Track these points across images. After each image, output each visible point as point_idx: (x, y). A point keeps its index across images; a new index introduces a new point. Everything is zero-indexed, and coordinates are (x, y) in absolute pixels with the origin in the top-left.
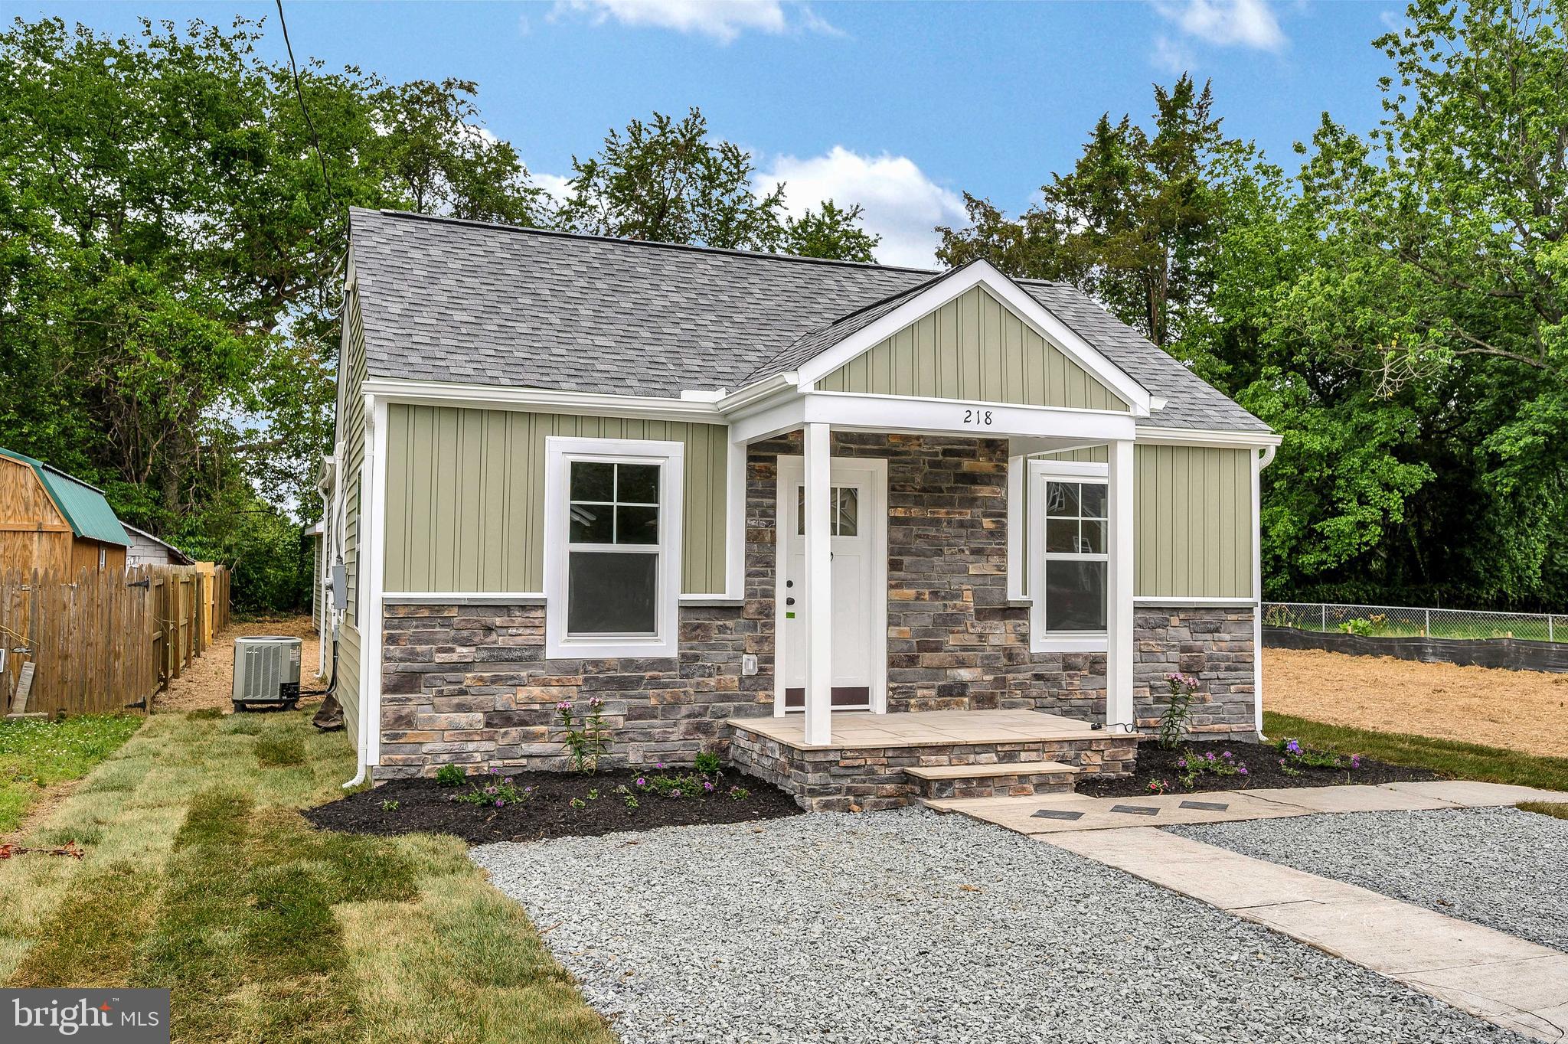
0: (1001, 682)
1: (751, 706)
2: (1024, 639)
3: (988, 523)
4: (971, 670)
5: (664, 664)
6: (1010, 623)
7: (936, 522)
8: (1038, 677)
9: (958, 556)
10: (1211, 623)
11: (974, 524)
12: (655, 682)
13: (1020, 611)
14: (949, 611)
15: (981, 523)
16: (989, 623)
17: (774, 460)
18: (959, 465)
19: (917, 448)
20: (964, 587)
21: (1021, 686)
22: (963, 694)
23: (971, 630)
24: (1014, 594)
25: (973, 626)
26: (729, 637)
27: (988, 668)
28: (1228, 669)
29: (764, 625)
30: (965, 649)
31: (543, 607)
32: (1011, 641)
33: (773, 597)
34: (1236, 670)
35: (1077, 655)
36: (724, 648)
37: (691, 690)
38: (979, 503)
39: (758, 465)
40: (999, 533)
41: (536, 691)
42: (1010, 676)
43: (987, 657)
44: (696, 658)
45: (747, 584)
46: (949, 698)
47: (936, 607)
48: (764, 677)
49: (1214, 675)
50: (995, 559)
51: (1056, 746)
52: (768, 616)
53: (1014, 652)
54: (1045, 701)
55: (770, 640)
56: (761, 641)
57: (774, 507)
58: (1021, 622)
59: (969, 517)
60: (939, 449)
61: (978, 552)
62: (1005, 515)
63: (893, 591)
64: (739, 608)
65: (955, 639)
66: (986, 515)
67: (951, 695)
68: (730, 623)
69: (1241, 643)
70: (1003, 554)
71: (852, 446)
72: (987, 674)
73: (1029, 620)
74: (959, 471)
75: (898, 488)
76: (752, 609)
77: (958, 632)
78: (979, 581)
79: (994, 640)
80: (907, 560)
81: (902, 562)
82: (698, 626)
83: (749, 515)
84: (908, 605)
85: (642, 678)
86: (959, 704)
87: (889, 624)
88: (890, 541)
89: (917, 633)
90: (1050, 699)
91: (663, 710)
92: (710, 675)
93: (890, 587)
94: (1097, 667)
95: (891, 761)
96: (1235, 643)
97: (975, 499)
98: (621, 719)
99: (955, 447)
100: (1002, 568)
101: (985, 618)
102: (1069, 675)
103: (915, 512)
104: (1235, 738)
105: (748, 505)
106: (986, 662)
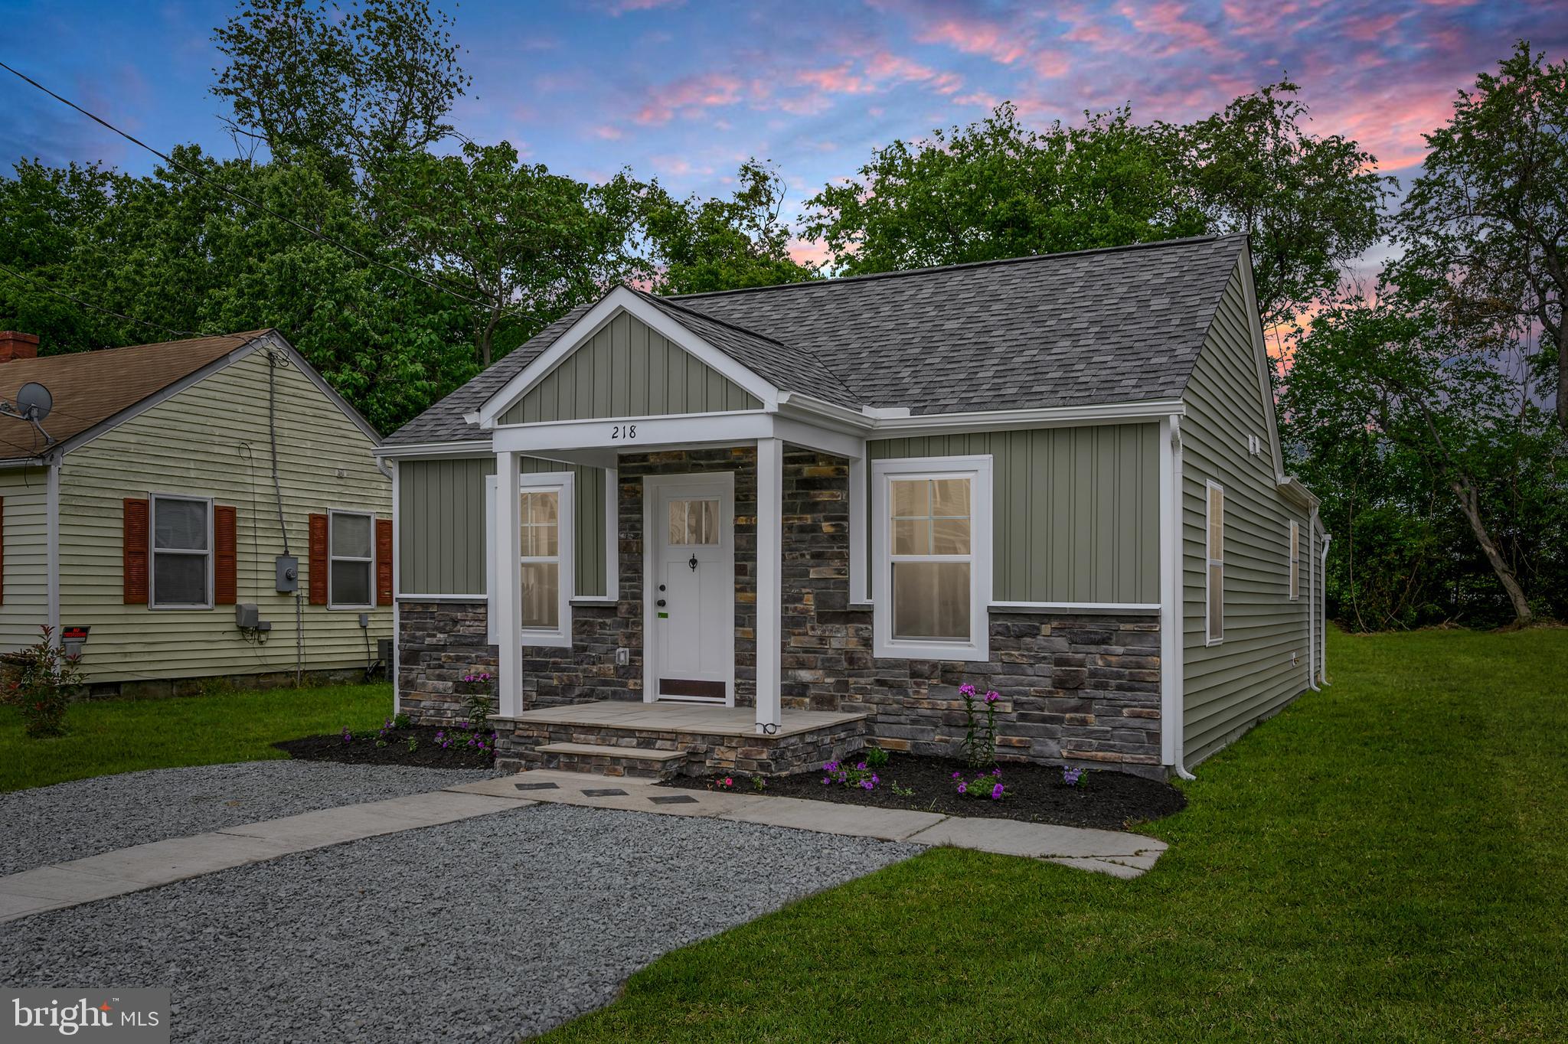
0: (843, 686)
1: (624, 692)
2: (868, 643)
3: (827, 528)
4: (813, 672)
5: (560, 652)
6: (852, 628)
8: (881, 683)
9: (800, 560)
10: (1096, 633)
11: (815, 528)
12: (557, 667)
13: (864, 615)
14: (792, 613)
15: (821, 528)
16: (830, 626)
17: (639, 480)
18: (799, 472)
20: (804, 591)
21: (862, 691)
22: (804, 695)
23: (810, 633)
24: (857, 597)
25: (813, 629)
26: (608, 632)
27: (830, 671)
28: (1119, 688)
29: (634, 623)
30: (807, 651)
31: (485, 605)
32: (853, 644)
33: (642, 599)
34: (1131, 689)
35: (923, 662)
36: (603, 641)
37: (581, 675)
38: (820, 507)
39: (626, 486)
40: (841, 537)
41: (481, 668)
42: (851, 680)
43: (830, 660)
44: (585, 649)
45: (621, 587)
46: (790, 697)
48: (634, 669)
49: (1100, 693)
50: (837, 563)
51: (689, 738)
52: (636, 615)
53: (856, 656)
54: (888, 707)
55: (638, 636)
56: (629, 636)
57: (641, 521)
58: (863, 626)
59: (809, 522)
61: (817, 556)
62: (846, 519)
63: (740, 594)
64: (615, 608)
65: (796, 642)
66: (827, 519)
67: (791, 694)
68: (608, 621)
69: (1140, 659)
70: (844, 558)
71: (702, 462)
72: (829, 677)
73: (872, 624)
74: (799, 477)
75: (741, 497)
76: (623, 609)
77: (799, 634)
78: (822, 584)
79: (835, 644)
80: (750, 564)
81: (745, 567)
82: (585, 623)
83: (620, 530)
84: (751, 607)
85: (548, 662)
86: (801, 704)
87: (736, 625)
88: (736, 547)
90: (895, 706)
91: (563, 689)
92: (594, 664)
93: (737, 590)
94: (949, 676)
96: (1131, 658)
97: (817, 504)
98: (534, 694)
99: (799, 454)
100: (844, 571)
101: (827, 622)
102: (915, 683)
104: (1126, 770)
105: (621, 521)
106: (827, 664)
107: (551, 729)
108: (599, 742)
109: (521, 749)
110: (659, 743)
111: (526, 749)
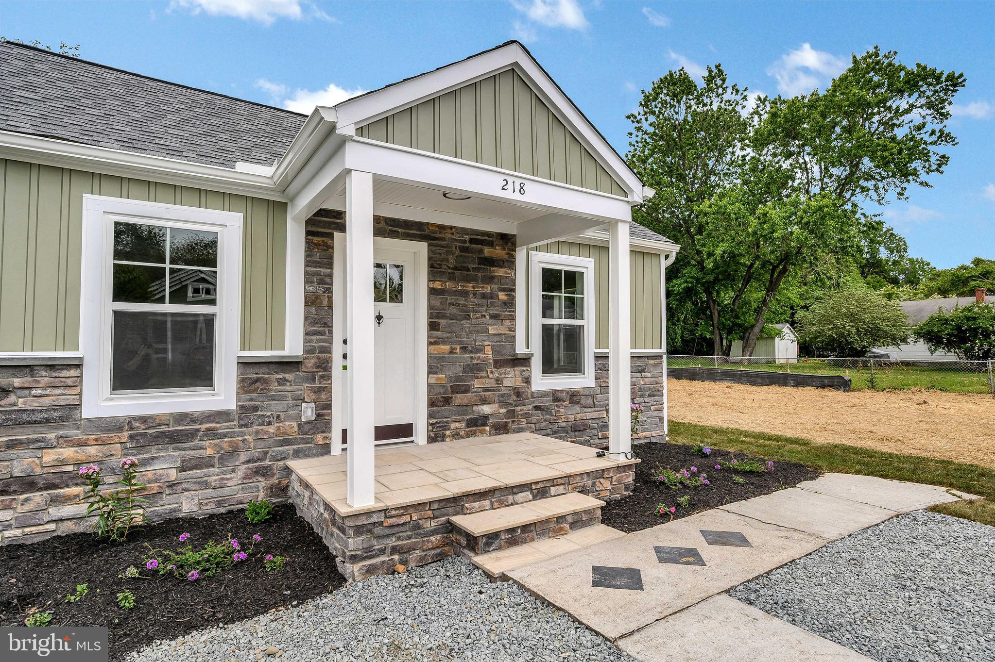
0: (511, 414)
1: (309, 448)
2: (527, 381)
3: (502, 296)
4: (491, 406)
5: (222, 416)
6: (518, 369)
7: (465, 294)
8: (537, 408)
9: (481, 320)
10: (640, 366)
11: (492, 296)
12: (211, 434)
13: (524, 361)
14: (475, 362)
15: (498, 296)
16: (503, 370)
17: (331, 236)
18: (481, 251)
19: (450, 236)
20: (486, 343)
21: (526, 415)
22: (485, 424)
23: (491, 376)
24: (520, 349)
25: (492, 373)
26: (289, 388)
27: (503, 404)
28: (650, 396)
29: (322, 377)
30: (486, 390)
31: (79, 366)
32: (519, 383)
33: (330, 352)
34: (654, 396)
35: (562, 391)
36: (283, 398)
37: (250, 438)
38: (496, 280)
39: (316, 239)
40: (510, 303)
41: (68, 453)
42: (518, 408)
43: (502, 395)
44: (255, 408)
45: (306, 341)
46: (475, 428)
47: (465, 359)
48: (322, 422)
49: (641, 400)
50: (507, 323)
51: (578, 479)
52: (325, 369)
53: (521, 390)
54: (541, 425)
55: (328, 390)
56: (318, 391)
57: (331, 276)
58: (525, 369)
59: (488, 291)
60: (467, 237)
61: (494, 317)
62: (514, 290)
63: (432, 347)
64: (298, 363)
65: (480, 383)
66: (501, 290)
67: (477, 426)
68: (289, 376)
69: (656, 379)
70: (513, 319)
71: (399, 230)
72: (502, 408)
73: (530, 367)
74: (482, 256)
75: (436, 265)
76: (310, 364)
77: (482, 377)
78: (496, 339)
79: (507, 383)
80: (443, 322)
81: (439, 324)
82: (257, 380)
83: (307, 282)
84: (443, 357)
85: (198, 430)
86: (482, 432)
87: (429, 373)
88: (430, 307)
89: (450, 379)
90: (545, 423)
91: (221, 458)
92: (269, 423)
93: (430, 343)
94: (575, 398)
95: (436, 513)
96: (653, 379)
97: (493, 278)
98: (174, 471)
99: (479, 237)
100: (512, 329)
101: (501, 366)
102: (557, 406)
103: (449, 285)
104: (654, 440)
105: (307, 274)
106: (502, 399)
107: (436, 506)
108: (496, 505)
109: (392, 542)
110: (553, 490)
111: (399, 539)
